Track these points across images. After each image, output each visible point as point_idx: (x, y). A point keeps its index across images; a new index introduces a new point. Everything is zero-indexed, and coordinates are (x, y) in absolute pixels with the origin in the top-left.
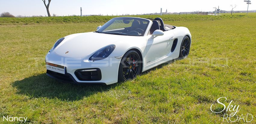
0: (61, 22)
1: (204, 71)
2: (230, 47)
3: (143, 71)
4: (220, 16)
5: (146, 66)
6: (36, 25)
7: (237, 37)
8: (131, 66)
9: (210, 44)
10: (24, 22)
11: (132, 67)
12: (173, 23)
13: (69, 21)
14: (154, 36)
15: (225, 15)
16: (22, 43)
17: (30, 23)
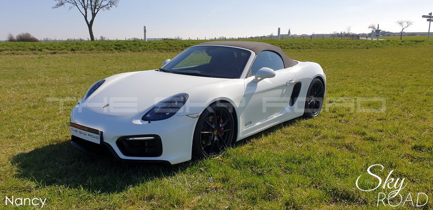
0: (112, 50)
1: (347, 141)
2: (396, 97)
3: (238, 140)
4: (381, 42)
5: (243, 131)
6: (70, 54)
7: (409, 78)
8: (216, 131)
9: (360, 92)
10: (51, 49)
11: (218, 133)
12: (300, 53)
13: (124, 48)
14: (259, 78)
15: (388, 41)
16: (42, 85)
17: (61, 51)
